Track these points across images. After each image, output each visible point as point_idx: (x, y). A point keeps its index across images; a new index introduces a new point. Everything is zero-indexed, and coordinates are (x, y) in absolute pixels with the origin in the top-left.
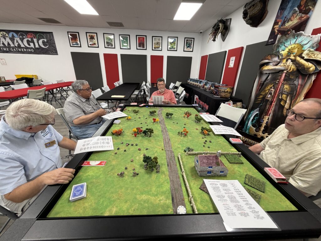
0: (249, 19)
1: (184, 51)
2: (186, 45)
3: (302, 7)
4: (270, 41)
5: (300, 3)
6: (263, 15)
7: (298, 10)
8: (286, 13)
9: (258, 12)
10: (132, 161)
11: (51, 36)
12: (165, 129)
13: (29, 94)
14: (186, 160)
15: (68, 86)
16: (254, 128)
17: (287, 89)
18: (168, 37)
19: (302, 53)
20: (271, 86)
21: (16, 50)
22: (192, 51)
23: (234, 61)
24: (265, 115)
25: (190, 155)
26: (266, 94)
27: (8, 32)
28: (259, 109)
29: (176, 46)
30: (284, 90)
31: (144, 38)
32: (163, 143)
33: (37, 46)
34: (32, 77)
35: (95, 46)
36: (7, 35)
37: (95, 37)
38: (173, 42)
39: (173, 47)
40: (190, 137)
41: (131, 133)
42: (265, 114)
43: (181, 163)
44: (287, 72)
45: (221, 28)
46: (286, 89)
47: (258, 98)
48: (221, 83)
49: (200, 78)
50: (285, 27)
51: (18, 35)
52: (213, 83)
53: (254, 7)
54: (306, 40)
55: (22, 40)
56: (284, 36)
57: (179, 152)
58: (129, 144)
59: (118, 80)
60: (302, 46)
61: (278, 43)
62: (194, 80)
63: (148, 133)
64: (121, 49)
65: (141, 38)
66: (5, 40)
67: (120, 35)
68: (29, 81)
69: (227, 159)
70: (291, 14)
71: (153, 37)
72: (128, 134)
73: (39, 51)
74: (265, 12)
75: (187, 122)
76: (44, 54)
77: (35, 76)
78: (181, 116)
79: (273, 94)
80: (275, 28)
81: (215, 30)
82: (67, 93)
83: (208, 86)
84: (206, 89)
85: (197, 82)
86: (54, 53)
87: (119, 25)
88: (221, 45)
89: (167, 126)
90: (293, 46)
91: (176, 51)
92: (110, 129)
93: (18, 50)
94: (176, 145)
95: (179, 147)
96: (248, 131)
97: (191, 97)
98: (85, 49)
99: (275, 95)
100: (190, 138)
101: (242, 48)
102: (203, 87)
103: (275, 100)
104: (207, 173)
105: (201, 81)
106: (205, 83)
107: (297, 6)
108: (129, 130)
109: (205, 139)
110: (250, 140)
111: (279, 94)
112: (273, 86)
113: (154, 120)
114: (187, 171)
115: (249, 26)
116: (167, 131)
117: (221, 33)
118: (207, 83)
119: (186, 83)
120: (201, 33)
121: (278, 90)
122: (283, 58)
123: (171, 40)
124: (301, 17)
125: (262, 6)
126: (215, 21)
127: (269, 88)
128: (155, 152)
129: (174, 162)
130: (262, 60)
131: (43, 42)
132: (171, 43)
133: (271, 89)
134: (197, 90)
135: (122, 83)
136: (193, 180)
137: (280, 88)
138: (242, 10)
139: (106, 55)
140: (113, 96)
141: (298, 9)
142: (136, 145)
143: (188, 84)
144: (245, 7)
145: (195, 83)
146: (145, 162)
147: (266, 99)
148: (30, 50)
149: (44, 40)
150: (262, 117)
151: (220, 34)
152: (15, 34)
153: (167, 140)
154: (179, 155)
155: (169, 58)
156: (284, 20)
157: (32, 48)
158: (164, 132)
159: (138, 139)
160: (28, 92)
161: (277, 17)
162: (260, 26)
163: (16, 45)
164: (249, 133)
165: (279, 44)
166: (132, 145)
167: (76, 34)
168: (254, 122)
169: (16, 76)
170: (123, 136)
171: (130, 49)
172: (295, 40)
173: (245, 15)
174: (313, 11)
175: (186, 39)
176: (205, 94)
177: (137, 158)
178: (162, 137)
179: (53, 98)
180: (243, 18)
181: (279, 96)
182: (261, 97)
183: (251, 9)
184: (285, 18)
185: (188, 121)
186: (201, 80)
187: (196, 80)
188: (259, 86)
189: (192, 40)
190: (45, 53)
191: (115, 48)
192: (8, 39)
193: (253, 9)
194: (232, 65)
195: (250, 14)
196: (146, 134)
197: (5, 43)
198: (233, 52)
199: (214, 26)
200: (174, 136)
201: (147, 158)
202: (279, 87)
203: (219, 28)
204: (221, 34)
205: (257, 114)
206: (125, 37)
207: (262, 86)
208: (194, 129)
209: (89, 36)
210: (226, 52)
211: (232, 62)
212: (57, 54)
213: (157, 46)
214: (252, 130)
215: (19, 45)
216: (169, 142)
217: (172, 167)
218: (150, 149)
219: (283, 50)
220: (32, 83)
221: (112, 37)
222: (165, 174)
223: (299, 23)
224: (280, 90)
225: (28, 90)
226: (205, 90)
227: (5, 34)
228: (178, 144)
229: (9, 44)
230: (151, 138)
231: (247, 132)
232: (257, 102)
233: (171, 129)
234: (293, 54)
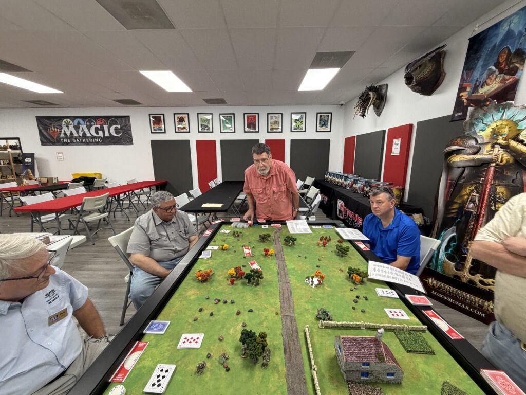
0: (416, 85)
1: (317, 131)
2: (320, 123)
3: (502, 65)
4: (457, 115)
5: (498, 60)
6: (438, 79)
7: (497, 70)
8: (476, 74)
9: (428, 74)
10: (221, 340)
11: (127, 121)
12: (284, 269)
13: (84, 203)
14: (320, 341)
15: (141, 189)
16: (453, 264)
17: (502, 193)
18: (292, 113)
19: (518, 135)
20: (471, 188)
21: (79, 140)
22: (330, 131)
23: (399, 145)
24: (470, 241)
25: (327, 327)
26: (464, 203)
27: (73, 118)
28: (457, 229)
29: (303, 126)
30: (498, 196)
31: (255, 116)
32: (279, 300)
33: (107, 134)
34: (94, 176)
35: (185, 130)
36: (71, 122)
37: (186, 120)
38: (298, 120)
39: (299, 127)
40: (327, 287)
41: (225, 278)
42: (468, 238)
43: (311, 350)
44: (497, 165)
45: (373, 99)
46: (501, 195)
47: (450, 208)
48: (382, 180)
49: (345, 171)
50: (480, 94)
51: (84, 122)
52: (366, 180)
53: (421, 69)
54: (520, 114)
55: (89, 128)
56: (479, 109)
57: (307, 322)
58: (219, 301)
59: (215, 177)
60: (516, 123)
61: (471, 120)
62: (335, 175)
63: (254, 278)
64: (221, 132)
65: (250, 116)
66: (68, 129)
67: (220, 114)
68: (88, 182)
69: (400, 341)
70: (485, 75)
71: (268, 114)
72: (221, 279)
73: (109, 141)
74: (441, 75)
75: (322, 255)
76: (114, 144)
77: (98, 175)
78: (312, 242)
79: (477, 202)
80: (462, 96)
81: (363, 102)
82: (139, 198)
83: (357, 186)
84: (356, 189)
85: (341, 179)
86: (128, 142)
87: (221, 102)
88: (375, 122)
89: (287, 263)
90: (499, 123)
91: (305, 131)
92: (193, 269)
93: (82, 140)
94: (303, 304)
95: (308, 310)
96: (441, 269)
97: (332, 202)
98: (170, 135)
99: (482, 204)
100: (329, 289)
101: (411, 126)
102: (351, 187)
103: (483, 213)
104: (360, 376)
105: (347, 177)
106: (354, 180)
107: (493, 64)
108: (222, 271)
109: (356, 293)
110: (447, 287)
111: (490, 202)
112: (476, 188)
113: (266, 251)
114: (322, 365)
115: (418, 94)
116: (288, 275)
117: (374, 104)
118: (357, 180)
119: (323, 179)
120: (342, 105)
121: (486, 196)
122: (485, 142)
123: (295, 117)
124: (504, 80)
125: (434, 66)
126: (362, 89)
127: (468, 192)
128: (264, 318)
129: (296, 343)
130: (448, 146)
131: (116, 130)
132: (296, 121)
133: (472, 194)
134: (340, 191)
135: (221, 182)
136: (332, 389)
137: (489, 192)
138: (403, 73)
139: (199, 143)
140: (204, 206)
141: (496, 68)
142: (232, 303)
143: (325, 181)
144: (407, 68)
145: (337, 180)
146: (243, 344)
147: (466, 211)
148: (97, 140)
149: (117, 126)
150: (464, 242)
151: (372, 106)
152: (81, 121)
153: (286, 292)
154: (307, 329)
155: (293, 142)
156: (476, 84)
157: (100, 137)
158: (281, 276)
159: (235, 289)
160: (83, 201)
161: (463, 80)
162: (436, 94)
163: (81, 134)
164: (444, 271)
165: (474, 122)
166: (225, 302)
167: (160, 117)
168: (449, 252)
169: (73, 175)
170: (212, 283)
171: (234, 132)
172: (501, 114)
173: (409, 80)
174: (522, 70)
175: (319, 115)
176: (355, 199)
177: (231, 331)
178: (278, 285)
179: (117, 206)
180: (407, 84)
181: (489, 206)
182: (456, 206)
183: (418, 70)
184: (477, 81)
185: (325, 252)
186: (346, 175)
187: (339, 175)
188: (450, 188)
189: (328, 116)
190: (117, 142)
191: (212, 132)
192: (72, 128)
193: (421, 72)
194: (396, 151)
195: (416, 77)
196: (250, 281)
197: (67, 133)
198: (395, 132)
199: (361, 97)
200: (299, 285)
201: (248, 335)
202: (488, 190)
203: (370, 98)
204: (374, 106)
205: (453, 237)
206: (227, 116)
207: (455, 188)
208: (335, 271)
209: (178, 118)
210: (384, 131)
211: (397, 147)
212: (132, 144)
213: (274, 126)
214: (449, 266)
215: (84, 134)
216: (289, 299)
217: (292, 356)
218: (256, 311)
219: (483, 130)
220: (92, 184)
221: (209, 117)
222: (278, 372)
223: (503, 88)
224: (489, 195)
225: (84, 198)
226: (355, 191)
227: (70, 122)
228: (306, 302)
229: (71, 133)
230: (258, 288)
231: (439, 270)
232: (450, 216)
233: (294, 269)
234: (501, 135)
